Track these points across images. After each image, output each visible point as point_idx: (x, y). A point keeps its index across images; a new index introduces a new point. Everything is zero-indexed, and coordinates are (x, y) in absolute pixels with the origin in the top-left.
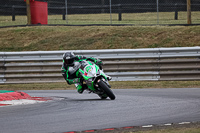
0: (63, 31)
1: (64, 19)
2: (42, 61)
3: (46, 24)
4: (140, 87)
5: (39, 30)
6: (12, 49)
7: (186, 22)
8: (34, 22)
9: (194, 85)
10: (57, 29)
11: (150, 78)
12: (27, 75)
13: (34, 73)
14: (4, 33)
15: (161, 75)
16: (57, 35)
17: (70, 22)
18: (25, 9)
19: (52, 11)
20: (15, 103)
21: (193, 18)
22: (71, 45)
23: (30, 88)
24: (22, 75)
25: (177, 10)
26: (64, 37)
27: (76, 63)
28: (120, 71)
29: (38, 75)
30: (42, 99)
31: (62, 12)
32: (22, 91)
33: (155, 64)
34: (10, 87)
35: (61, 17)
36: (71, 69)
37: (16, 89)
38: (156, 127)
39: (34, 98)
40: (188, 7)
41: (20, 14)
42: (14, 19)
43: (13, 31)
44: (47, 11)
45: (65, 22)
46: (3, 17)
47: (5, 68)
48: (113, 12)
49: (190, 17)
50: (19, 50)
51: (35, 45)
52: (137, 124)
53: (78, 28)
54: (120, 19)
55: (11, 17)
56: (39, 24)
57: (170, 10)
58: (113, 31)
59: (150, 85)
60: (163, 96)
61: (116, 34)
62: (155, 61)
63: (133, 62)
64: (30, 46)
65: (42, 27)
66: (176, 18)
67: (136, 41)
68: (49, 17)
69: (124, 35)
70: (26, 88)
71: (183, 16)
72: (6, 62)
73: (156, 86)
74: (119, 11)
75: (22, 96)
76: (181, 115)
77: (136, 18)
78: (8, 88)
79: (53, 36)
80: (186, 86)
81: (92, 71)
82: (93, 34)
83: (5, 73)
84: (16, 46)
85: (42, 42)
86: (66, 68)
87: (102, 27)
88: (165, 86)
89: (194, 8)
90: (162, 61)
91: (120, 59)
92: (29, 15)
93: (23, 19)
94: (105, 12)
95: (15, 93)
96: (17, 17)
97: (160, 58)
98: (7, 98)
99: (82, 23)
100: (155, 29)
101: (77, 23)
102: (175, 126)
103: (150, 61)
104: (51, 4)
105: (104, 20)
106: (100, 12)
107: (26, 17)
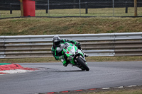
0: (46, 21)
1: (47, 12)
2: (32, 42)
3: (34, 16)
4: (101, 60)
5: (29, 20)
6: (10, 34)
7: (133, 15)
8: (25, 14)
9: (139, 59)
10: (42, 20)
11: (108, 55)
12: (21, 52)
13: (25, 50)
14: (4, 22)
15: (116, 52)
16: (42, 24)
17: (51, 15)
18: (19, 6)
19: (38, 7)
20: (12, 72)
21: (138, 12)
22: (52, 31)
23: (23, 62)
24: (17, 52)
25: (127, 6)
26: (47, 26)
27: (62, 45)
29: (29, 52)
30: (32, 69)
31: (45, 8)
32: (17, 64)
33: (112, 45)
34: (8, 61)
35: (45, 11)
36: (58, 49)
37: (13, 62)
38: (112, 89)
39: (25, 69)
40: (135, 4)
41: (15, 9)
42: (11, 13)
43: (10, 21)
44: (34, 7)
45: (47, 15)
46: (4, 12)
47: (5, 47)
48: (81, 8)
49: (136, 11)
50: (15, 34)
51: (26, 31)
52: (99, 87)
53: (56, 19)
54: (87, 13)
55: (9, 11)
56: (29, 16)
57: (123, 7)
58: (82, 21)
59: (108, 59)
60: (117, 67)
61: (84, 23)
62: (111, 42)
63: (96, 43)
64: (23, 32)
65: (32, 18)
66: (126, 12)
67: (98, 28)
68: (36, 11)
69: (90, 24)
70: (20, 62)
71: (131, 11)
72: (5, 43)
73: (112, 60)
74: (86, 7)
75: (17, 67)
76: (130, 80)
77: (98, 12)
78: (7, 62)
79: (39, 25)
80: (134, 60)
81: (72, 50)
82: (68, 23)
83: (5, 51)
84: (13, 32)
85: (31, 29)
86: (55, 48)
87: (73, 19)
88: (118, 60)
89: (139, 5)
90: (116, 42)
92: (22, 10)
93: (18, 13)
94: (76, 8)
95: (12, 65)
96: (13, 12)
97: (115, 40)
98: (7, 68)
99: (60, 15)
100: (111, 20)
101: (56, 15)
102: (126, 88)
103: (108, 42)
104: (37, 2)
105: (76, 13)
106: (72, 8)
107: (20, 11)
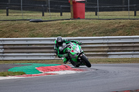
0: (95, 23)
1: (96, 15)
3: (84, 18)
5: (79, 22)
8: (75, 17)
10: (91, 22)
14: (55, 24)
16: (92, 26)
17: (100, 17)
18: (70, 8)
19: (88, 10)
22: (101, 33)
26: (96, 27)
28: (134, 51)
31: (95, 10)
35: (94, 13)
39: (74, 69)
42: (61, 15)
43: (60, 23)
45: (97, 17)
46: (54, 14)
48: (130, 10)
50: (65, 36)
51: (76, 33)
53: (106, 21)
54: (135, 15)
55: (59, 14)
56: (79, 18)
58: (130, 23)
61: (132, 25)
64: (73, 33)
68: (86, 14)
69: (138, 26)
74: (135, 9)
75: (66, 68)
79: (89, 26)
82: (116, 25)
84: (63, 34)
85: (81, 31)
87: (122, 21)
91: (135, 43)
92: (72, 12)
93: (68, 15)
94: (125, 10)
95: (62, 66)
96: (63, 14)
99: (109, 17)
101: (106, 17)
106: (121, 10)
107: (70, 14)
